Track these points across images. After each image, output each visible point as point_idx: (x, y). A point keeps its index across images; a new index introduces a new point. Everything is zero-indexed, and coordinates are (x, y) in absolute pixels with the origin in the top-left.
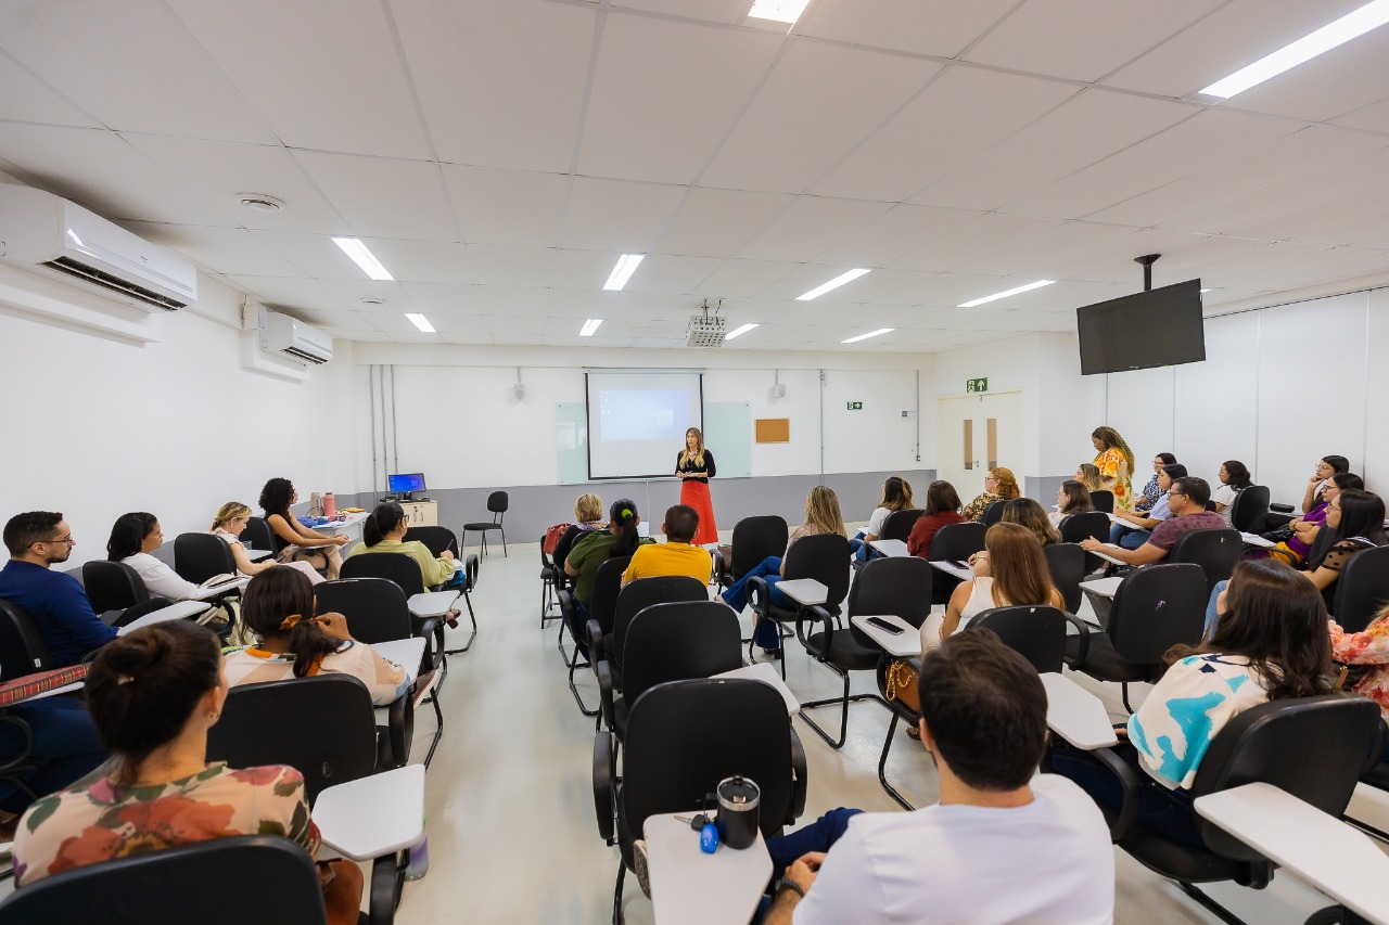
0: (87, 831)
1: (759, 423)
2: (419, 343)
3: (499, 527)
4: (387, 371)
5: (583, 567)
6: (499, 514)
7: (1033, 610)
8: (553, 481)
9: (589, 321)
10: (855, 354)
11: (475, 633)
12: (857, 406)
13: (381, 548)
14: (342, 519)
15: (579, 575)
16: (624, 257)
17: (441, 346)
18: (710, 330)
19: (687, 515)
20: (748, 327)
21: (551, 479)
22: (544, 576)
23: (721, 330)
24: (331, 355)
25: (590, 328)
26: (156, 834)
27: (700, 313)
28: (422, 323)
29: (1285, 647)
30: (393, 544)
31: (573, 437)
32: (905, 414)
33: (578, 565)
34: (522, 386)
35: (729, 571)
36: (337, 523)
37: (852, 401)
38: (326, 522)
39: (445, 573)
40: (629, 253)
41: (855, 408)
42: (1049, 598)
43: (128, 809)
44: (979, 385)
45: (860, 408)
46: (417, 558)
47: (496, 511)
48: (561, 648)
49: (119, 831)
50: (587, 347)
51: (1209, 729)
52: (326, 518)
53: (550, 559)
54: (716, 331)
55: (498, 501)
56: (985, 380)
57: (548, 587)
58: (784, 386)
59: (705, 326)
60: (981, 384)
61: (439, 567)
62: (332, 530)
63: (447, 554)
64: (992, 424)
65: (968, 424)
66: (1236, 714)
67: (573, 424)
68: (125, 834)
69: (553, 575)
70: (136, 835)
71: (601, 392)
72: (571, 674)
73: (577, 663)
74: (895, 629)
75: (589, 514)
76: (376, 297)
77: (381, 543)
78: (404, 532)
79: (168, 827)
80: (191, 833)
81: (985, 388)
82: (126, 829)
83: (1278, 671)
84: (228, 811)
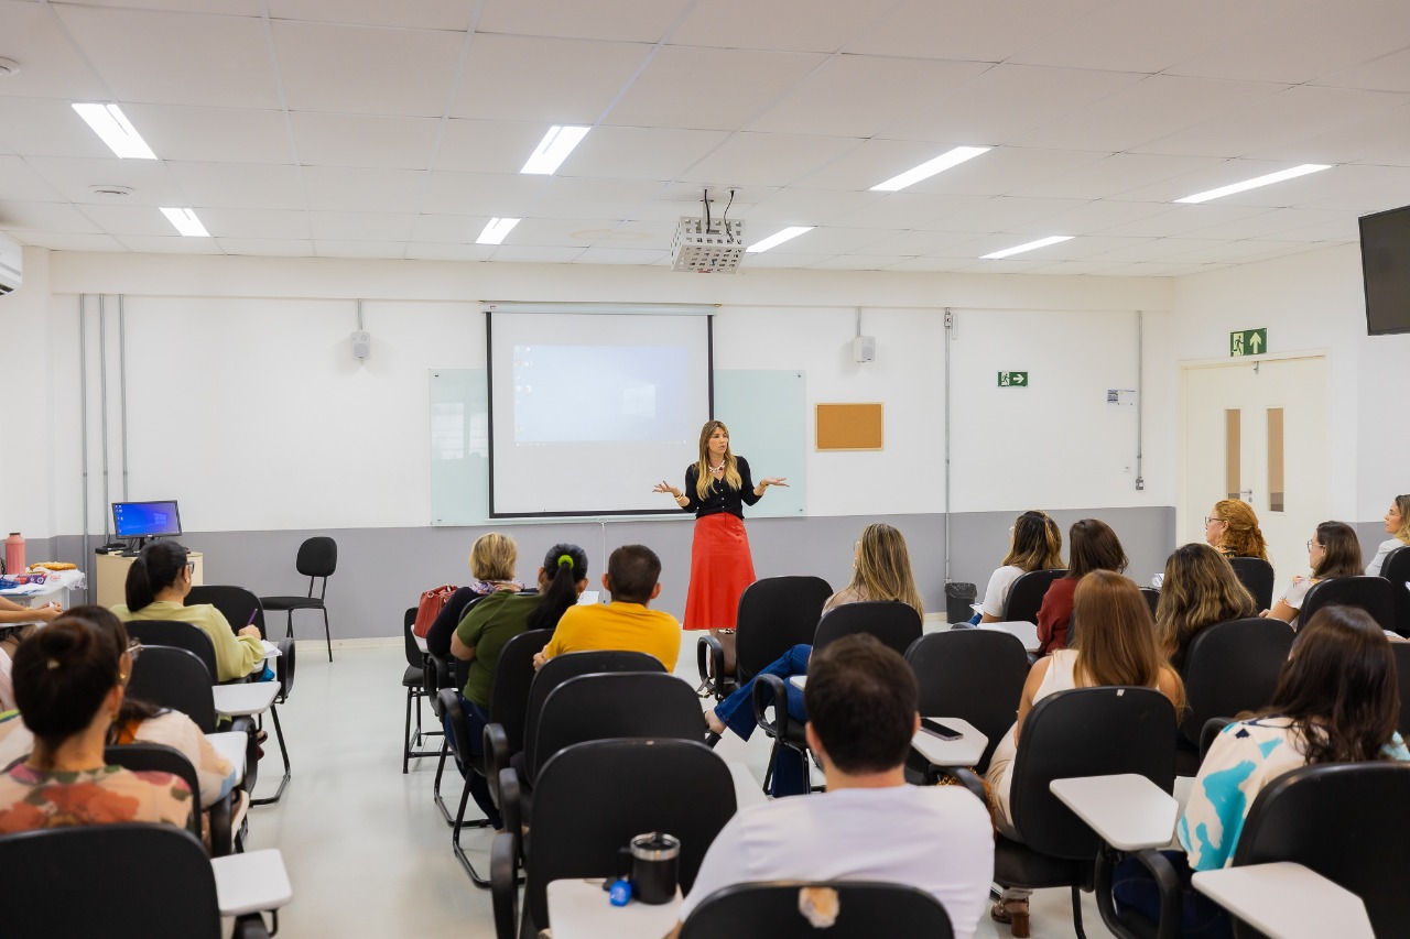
0: (17, 806)
1: (823, 411)
2: (175, 256)
3: (318, 604)
4: (111, 307)
5: (481, 644)
6: (319, 580)
7: (1120, 693)
8: (421, 518)
9: (494, 220)
10: (1012, 278)
11: (287, 777)
12: (1017, 379)
13: (153, 613)
14: (40, 579)
15: (474, 659)
16: (554, 129)
17: (216, 258)
18: (715, 244)
19: (641, 561)
20: (791, 233)
21: (419, 516)
22: (409, 682)
23: (734, 245)
24: (18, 279)
25: (496, 231)
26: (75, 815)
27: (698, 212)
28: (186, 223)
29: (1338, 707)
30: (171, 607)
31: (461, 435)
32: (1113, 397)
33: (472, 641)
34: (365, 337)
35: (733, 675)
36: (30, 587)
37: (1006, 370)
38: (13, 585)
39: (250, 660)
40: (562, 124)
41: (1013, 383)
42: (1155, 678)
43: (51, 790)
44: (1251, 342)
45: (1024, 383)
46: (209, 631)
47: (313, 574)
48: (438, 799)
49: (43, 809)
50: (489, 262)
51: (1243, 806)
52: (10, 577)
53: (422, 644)
54: (725, 245)
55: (317, 556)
56: (1262, 333)
57: (414, 699)
58: (871, 340)
59: (704, 236)
60: (1256, 339)
61: (241, 648)
62: (25, 598)
63: (251, 631)
64: (1275, 418)
65: (1233, 417)
66: (1267, 783)
67: (461, 406)
68: (47, 812)
69: (427, 674)
70: (57, 814)
71: (517, 349)
72: (456, 839)
73: (466, 819)
74: (949, 734)
75: (493, 568)
76: (118, 183)
77: (152, 606)
78: (187, 591)
79: (84, 809)
80: (104, 818)
81: (1262, 349)
82: (48, 807)
83: (1323, 734)
84: (134, 803)
